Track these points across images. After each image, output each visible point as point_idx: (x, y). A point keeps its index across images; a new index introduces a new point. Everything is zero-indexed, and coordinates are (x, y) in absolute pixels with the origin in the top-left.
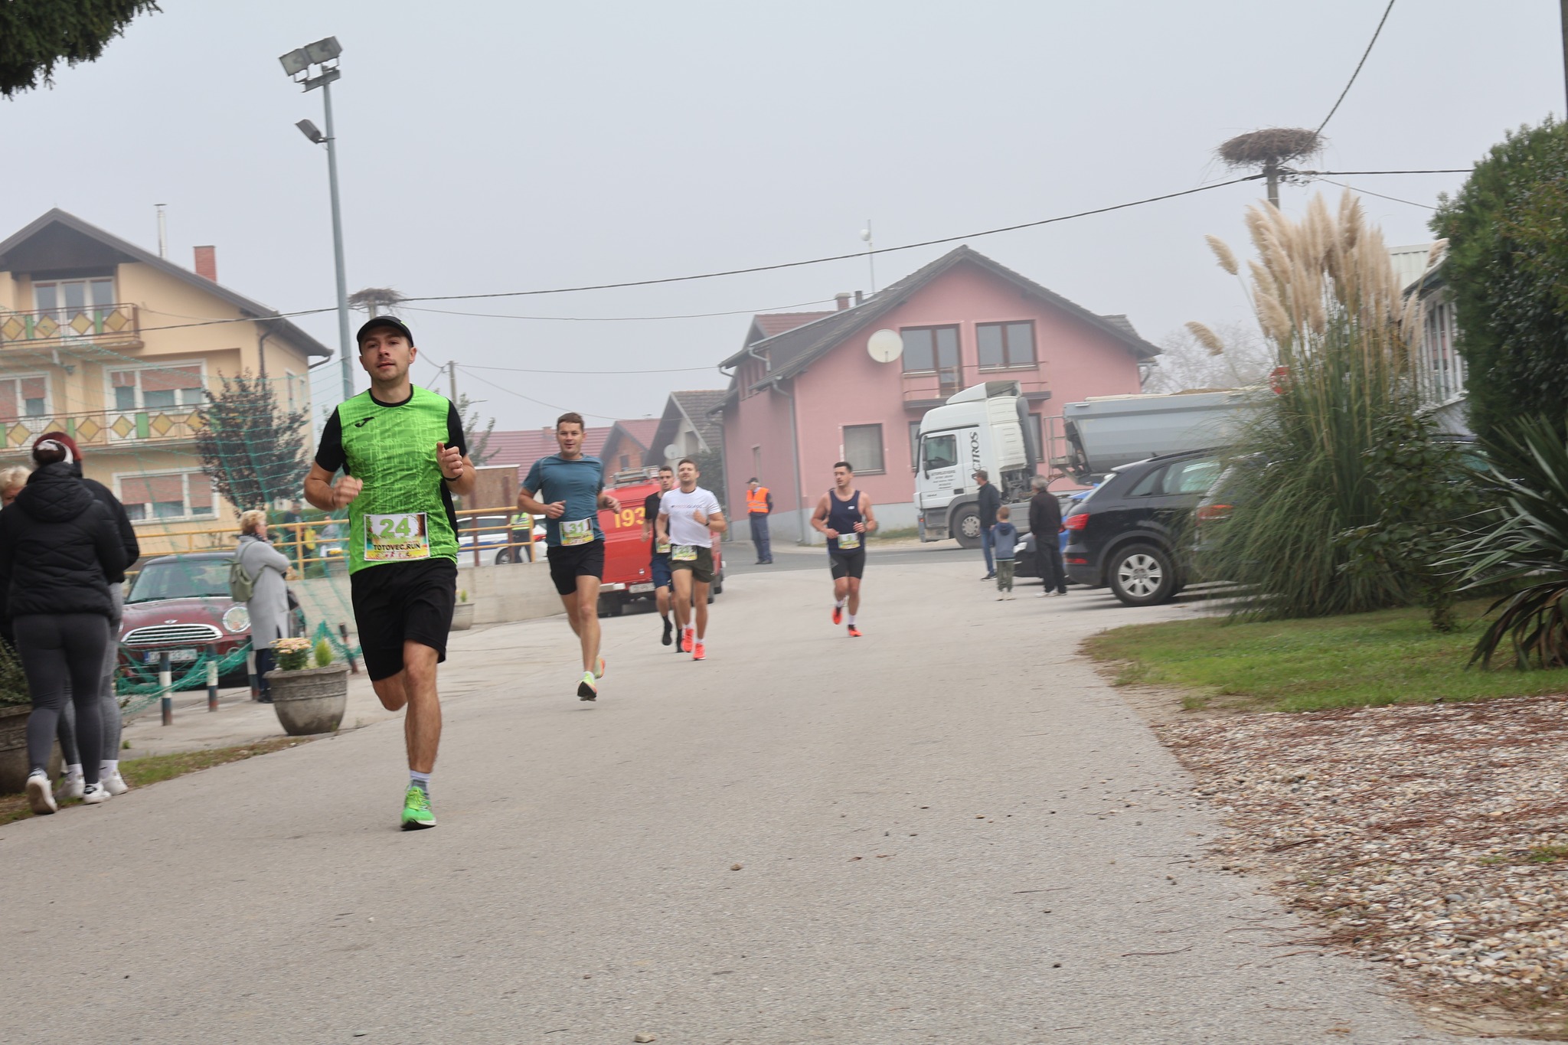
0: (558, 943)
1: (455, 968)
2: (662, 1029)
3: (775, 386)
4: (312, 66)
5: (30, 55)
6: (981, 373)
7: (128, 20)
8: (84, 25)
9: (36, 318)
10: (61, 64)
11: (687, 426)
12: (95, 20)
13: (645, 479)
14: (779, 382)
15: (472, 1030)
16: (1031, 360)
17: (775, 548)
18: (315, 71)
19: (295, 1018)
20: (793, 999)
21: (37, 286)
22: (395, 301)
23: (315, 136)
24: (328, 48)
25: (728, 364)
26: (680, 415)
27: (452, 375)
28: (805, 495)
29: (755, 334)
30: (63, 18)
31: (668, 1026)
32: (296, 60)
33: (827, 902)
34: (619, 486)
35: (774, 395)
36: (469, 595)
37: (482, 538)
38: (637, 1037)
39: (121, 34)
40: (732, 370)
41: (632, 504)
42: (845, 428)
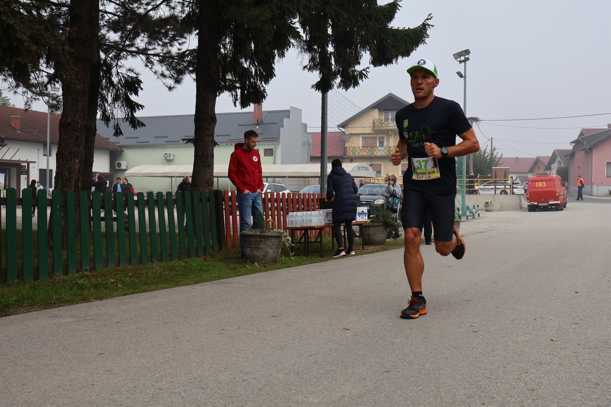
0: (526, 307)
1: (497, 311)
2: (559, 338)
4: (462, 57)
5: (392, 55)
7: (418, 46)
8: (406, 48)
9: (383, 121)
10: (400, 58)
11: (559, 159)
12: (409, 46)
13: (546, 174)
14: (588, 148)
15: (503, 329)
17: (584, 196)
18: (463, 58)
19: (454, 318)
20: (598, 335)
21: (384, 113)
22: (478, 121)
23: (461, 76)
24: (467, 52)
25: (573, 142)
26: (557, 156)
27: (492, 141)
28: (593, 181)
29: (581, 134)
30: (401, 46)
31: (560, 337)
32: (458, 55)
33: (606, 306)
34: (538, 175)
35: (586, 151)
36: (492, 202)
37: (497, 187)
38: (551, 339)
39: (416, 50)
40: (573, 144)
41: (542, 181)
42: (607, 163)
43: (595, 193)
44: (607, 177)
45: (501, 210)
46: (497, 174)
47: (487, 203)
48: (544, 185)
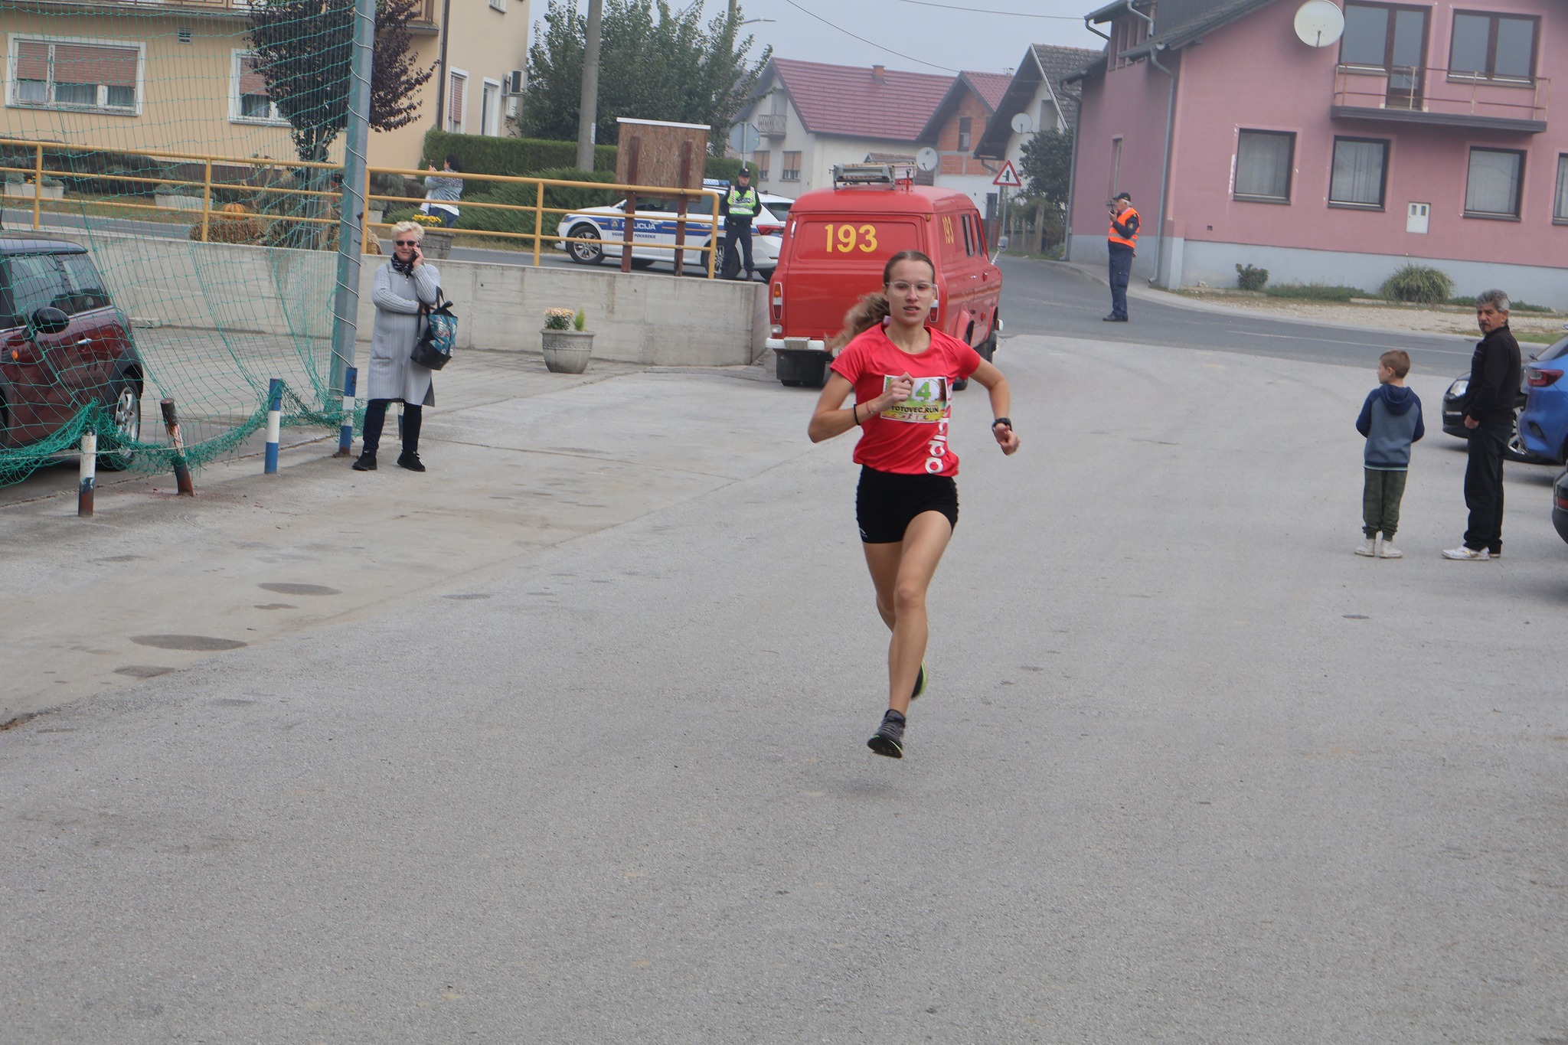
3: (1153, 58)
6: (1449, 81)
14: (1161, 53)
16: (1526, 73)
25: (1100, 17)
28: (1170, 218)
35: (1151, 68)
40: (1106, 27)
41: (857, 218)
42: (1242, 130)
43: (1175, 278)
44: (1237, 199)
45: (645, 364)
46: (642, 154)
47: (557, 323)
48: (868, 244)
